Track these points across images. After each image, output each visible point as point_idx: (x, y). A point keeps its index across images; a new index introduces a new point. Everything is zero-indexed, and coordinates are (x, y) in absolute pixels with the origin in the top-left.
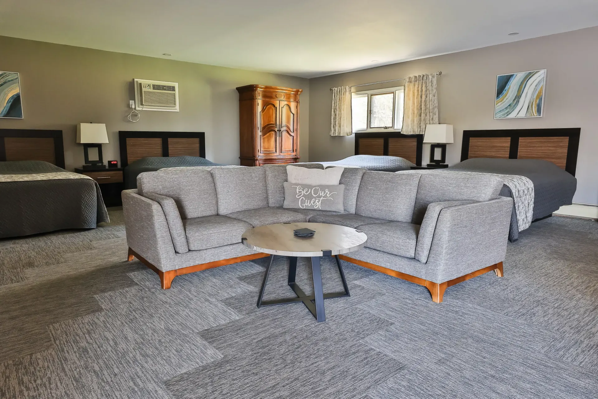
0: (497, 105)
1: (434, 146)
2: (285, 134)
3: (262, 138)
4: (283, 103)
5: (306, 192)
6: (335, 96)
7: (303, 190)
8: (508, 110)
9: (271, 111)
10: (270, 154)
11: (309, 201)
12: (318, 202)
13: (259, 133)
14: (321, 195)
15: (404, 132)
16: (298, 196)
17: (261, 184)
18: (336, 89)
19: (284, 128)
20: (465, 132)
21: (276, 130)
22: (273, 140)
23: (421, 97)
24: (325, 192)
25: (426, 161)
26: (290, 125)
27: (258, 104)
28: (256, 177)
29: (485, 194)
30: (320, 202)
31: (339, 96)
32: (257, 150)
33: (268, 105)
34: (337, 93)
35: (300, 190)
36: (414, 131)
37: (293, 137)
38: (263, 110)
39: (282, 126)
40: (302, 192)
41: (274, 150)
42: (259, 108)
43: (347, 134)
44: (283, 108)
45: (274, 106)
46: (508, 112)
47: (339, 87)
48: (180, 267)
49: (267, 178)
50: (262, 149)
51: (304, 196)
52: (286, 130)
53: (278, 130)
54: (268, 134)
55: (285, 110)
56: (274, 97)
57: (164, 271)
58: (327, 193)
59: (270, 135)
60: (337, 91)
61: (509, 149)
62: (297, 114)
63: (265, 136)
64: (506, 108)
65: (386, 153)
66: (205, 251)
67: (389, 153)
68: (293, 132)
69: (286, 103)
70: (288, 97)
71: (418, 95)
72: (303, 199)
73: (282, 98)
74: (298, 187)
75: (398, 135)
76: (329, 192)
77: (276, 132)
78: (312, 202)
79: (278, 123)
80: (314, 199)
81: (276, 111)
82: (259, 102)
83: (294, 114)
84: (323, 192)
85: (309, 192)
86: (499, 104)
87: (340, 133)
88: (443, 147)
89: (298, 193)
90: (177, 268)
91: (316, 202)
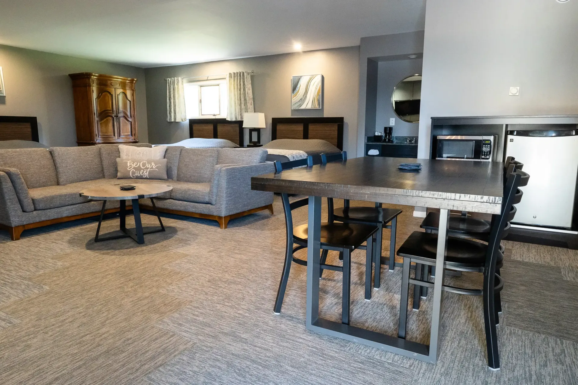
0: (294, 98)
1: (252, 130)
2: (122, 119)
3: (99, 123)
4: (120, 91)
5: (136, 165)
6: (169, 86)
7: (133, 164)
8: (300, 103)
9: (107, 98)
10: (109, 138)
11: (138, 172)
12: (146, 172)
13: (96, 118)
14: (148, 167)
15: (228, 119)
16: (129, 169)
17: (96, 161)
18: (170, 79)
19: (121, 115)
20: (273, 119)
21: (113, 115)
22: (111, 125)
23: (240, 90)
24: (151, 165)
25: (247, 141)
26: (127, 111)
27: (93, 91)
28: (92, 154)
29: (256, 159)
30: (148, 173)
31: (173, 86)
32: (95, 134)
33: (103, 93)
34: (171, 83)
35: (131, 164)
36: (236, 118)
37: (131, 122)
38: (98, 97)
39: (120, 112)
40: (132, 165)
41: (112, 134)
42: (95, 95)
43: (182, 120)
44: (119, 96)
45: (110, 93)
46: (300, 104)
47: (172, 78)
48: (28, 223)
49: (102, 155)
50: (100, 134)
51: (134, 168)
52: (124, 116)
53: (115, 116)
54: (105, 120)
55: (121, 97)
56: (109, 84)
57: (13, 226)
58: (153, 165)
59: (107, 120)
60: (171, 81)
61: (303, 132)
62: (134, 101)
63: (103, 121)
64: (299, 101)
65: (215, 136)
66: (49, 210)
67: (218, 137)
68: (131, 117)
69: (121, 90)
70: (123, 85)
71: (237, 88)
72: (133, 170)
73: (118, 86)
74: (129, 162)
75: (223, 121)
76: (154, 165)
77: (113, 118)
78: (141, 173)
79: (115, 109)
80: (142, 170)
81: (112, 98)
82: (94, 89)
83: (130, 101)
84: (150, 165)
85: (138, 165)
86: (295, 98)
87: (175, 119)
88: (258, 130)
89: (129, 166)
90: (25, 223)
91: (145, 172)
